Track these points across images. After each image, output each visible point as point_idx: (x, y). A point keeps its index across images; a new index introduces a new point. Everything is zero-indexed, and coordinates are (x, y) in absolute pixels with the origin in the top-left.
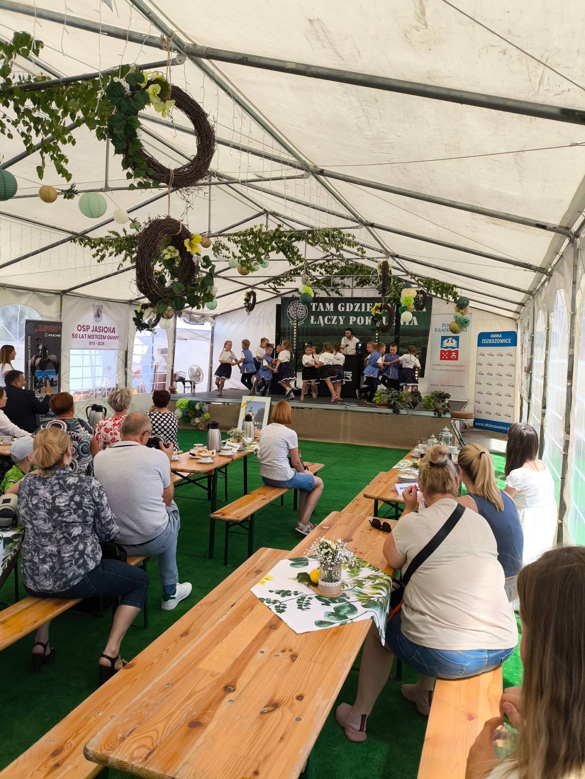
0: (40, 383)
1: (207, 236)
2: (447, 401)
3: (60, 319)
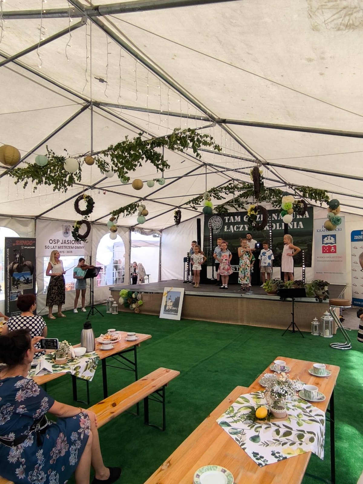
0: (18, 281)
1: (90, 155)
2: (326, 288)
3: (35, 236)
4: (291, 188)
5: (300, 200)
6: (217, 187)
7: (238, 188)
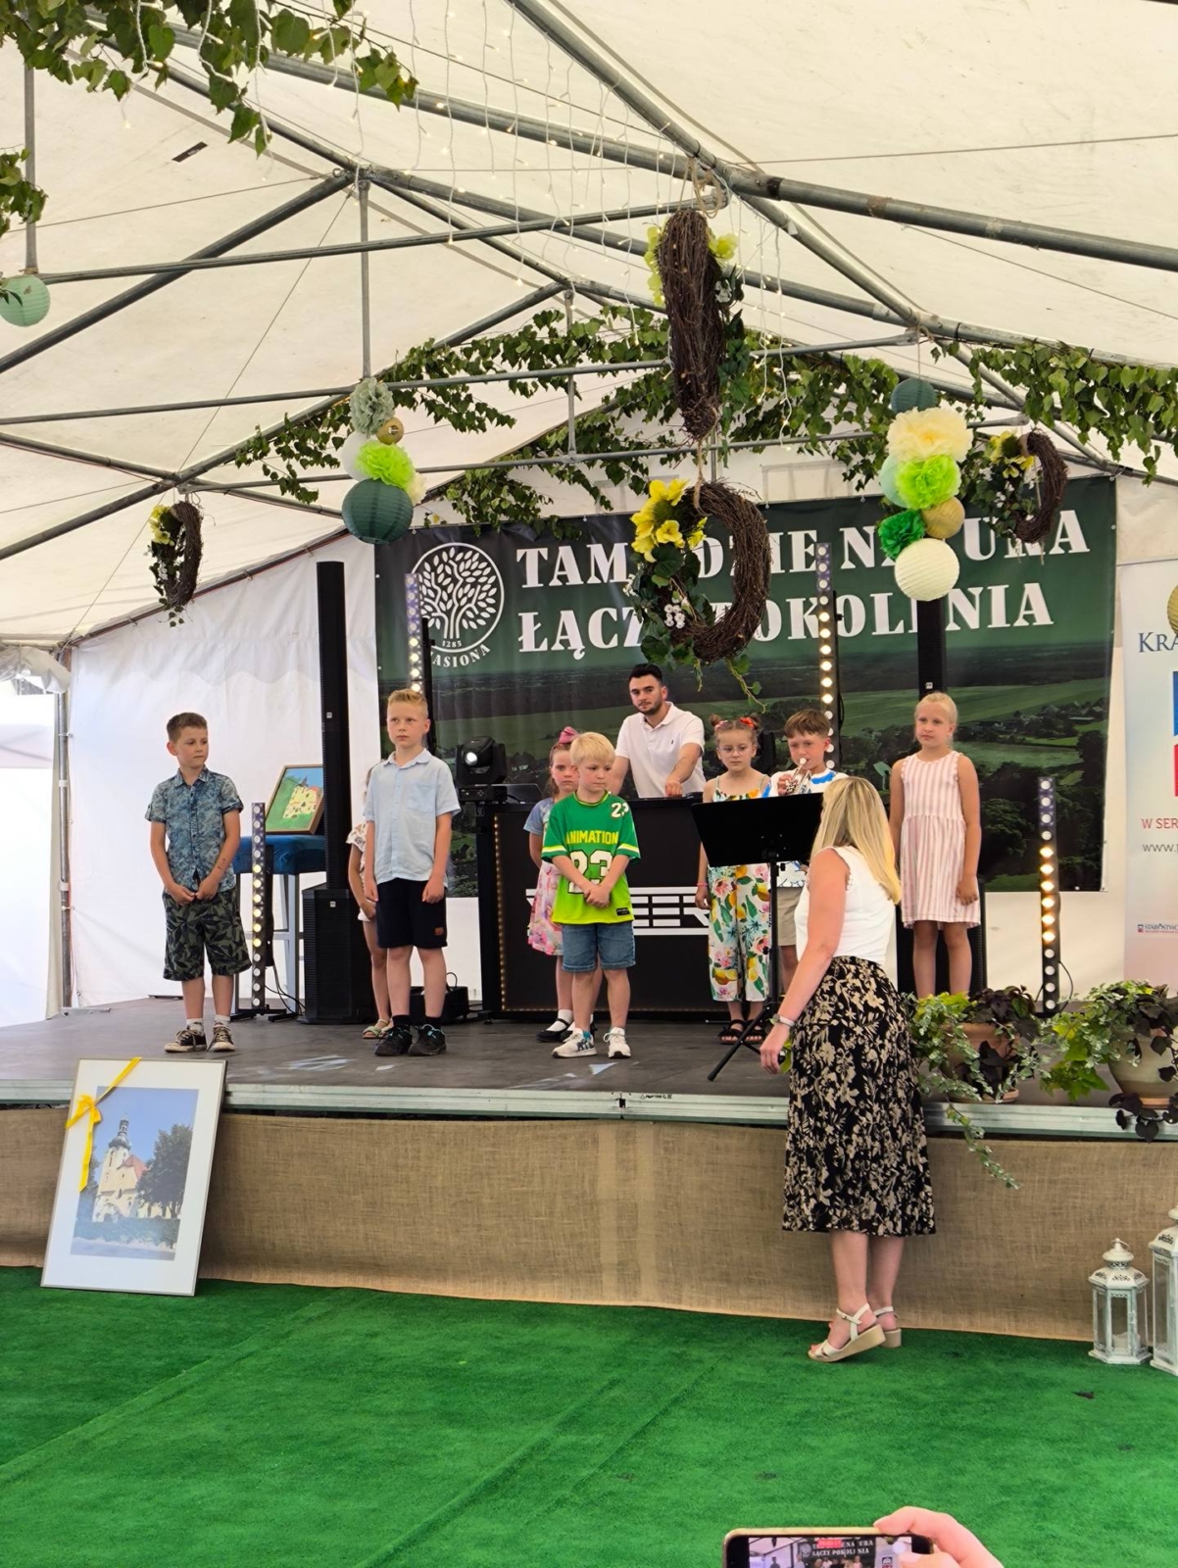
4: (952, 351)
5: (1021, 431)
6: (456, 341)
7: (596, 350)
